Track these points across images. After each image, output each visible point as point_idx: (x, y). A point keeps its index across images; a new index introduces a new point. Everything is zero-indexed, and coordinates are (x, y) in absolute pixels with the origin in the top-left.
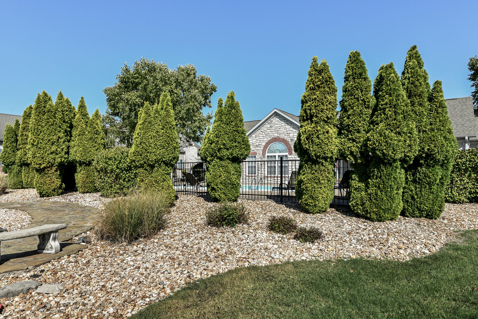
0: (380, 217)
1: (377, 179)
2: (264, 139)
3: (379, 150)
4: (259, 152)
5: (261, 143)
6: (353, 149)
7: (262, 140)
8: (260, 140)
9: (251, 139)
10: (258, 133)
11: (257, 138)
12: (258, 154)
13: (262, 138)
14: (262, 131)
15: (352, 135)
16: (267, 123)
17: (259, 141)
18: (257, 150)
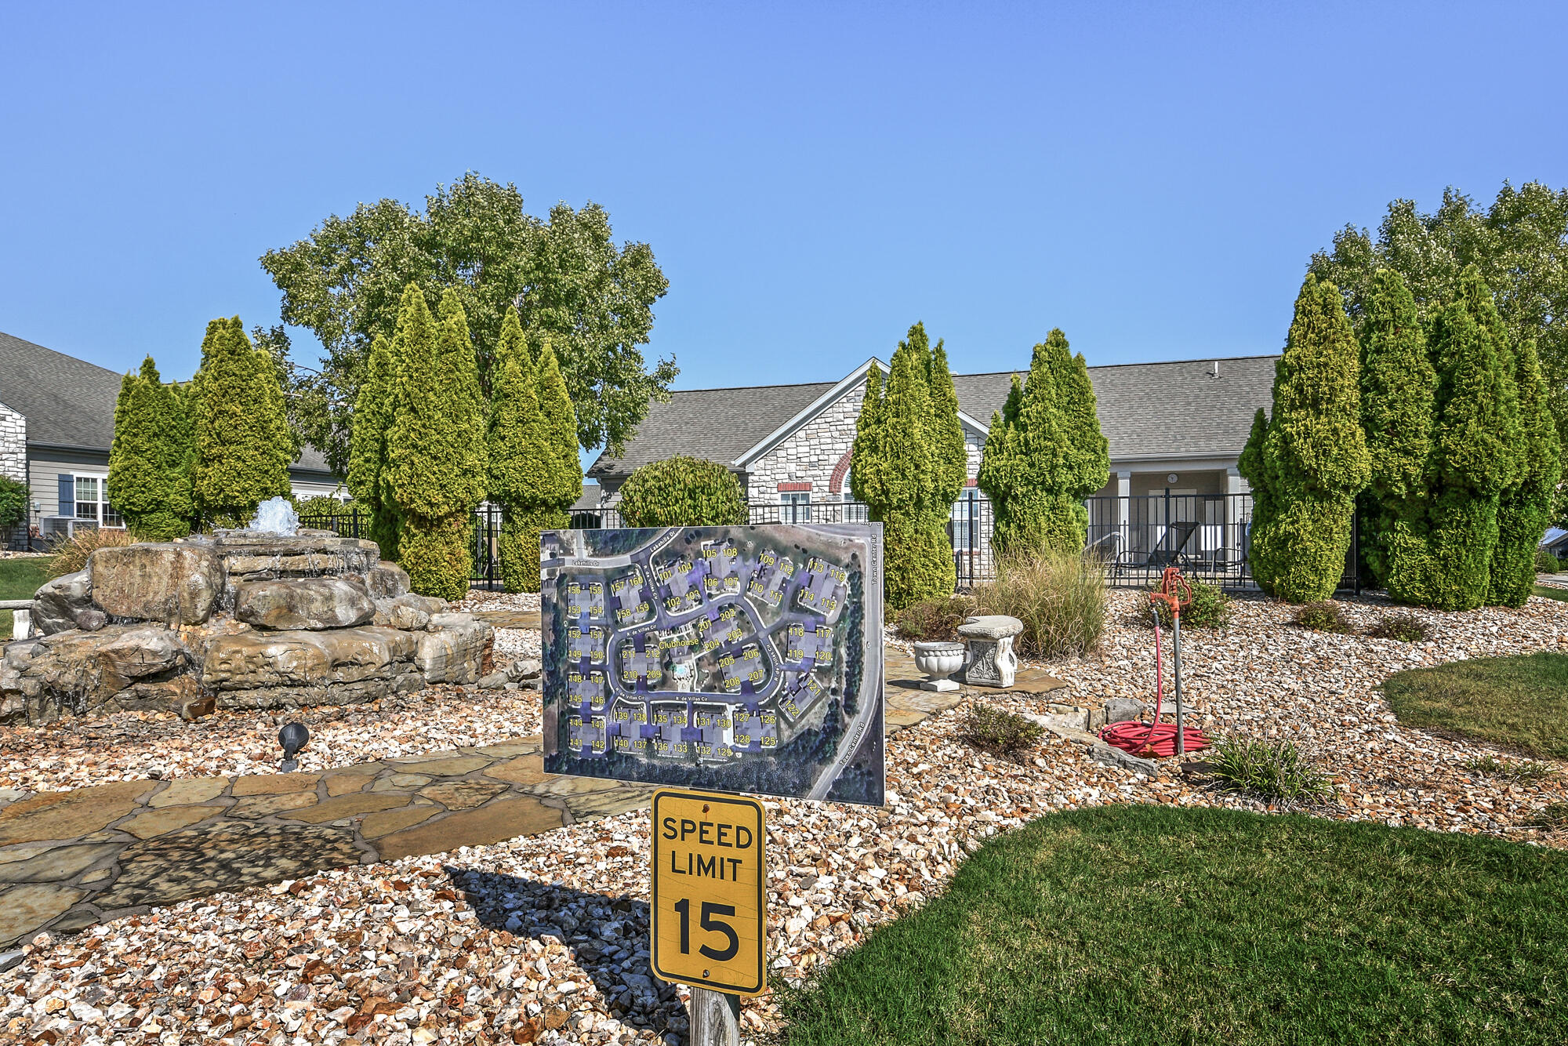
0: (1463, 602)
1: (1457, 527)
2: (836, 446)
3: (1476, 471)
4: (819, 483)
5: (826, 457)
6: (1411, 469)
7: (830, 446)
8: (823, 447)
9: (793, 445)
10: (816, 426)
11: (812, 442)
12: (816, 489)
13: (829, 441)
14: (828, 420)
15: (1401, 441)
16: (845, 400)
17: (818, 452)
18: (813, 476)
